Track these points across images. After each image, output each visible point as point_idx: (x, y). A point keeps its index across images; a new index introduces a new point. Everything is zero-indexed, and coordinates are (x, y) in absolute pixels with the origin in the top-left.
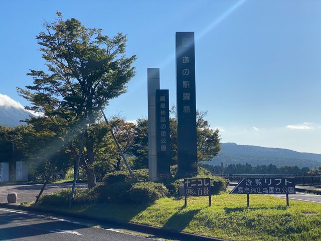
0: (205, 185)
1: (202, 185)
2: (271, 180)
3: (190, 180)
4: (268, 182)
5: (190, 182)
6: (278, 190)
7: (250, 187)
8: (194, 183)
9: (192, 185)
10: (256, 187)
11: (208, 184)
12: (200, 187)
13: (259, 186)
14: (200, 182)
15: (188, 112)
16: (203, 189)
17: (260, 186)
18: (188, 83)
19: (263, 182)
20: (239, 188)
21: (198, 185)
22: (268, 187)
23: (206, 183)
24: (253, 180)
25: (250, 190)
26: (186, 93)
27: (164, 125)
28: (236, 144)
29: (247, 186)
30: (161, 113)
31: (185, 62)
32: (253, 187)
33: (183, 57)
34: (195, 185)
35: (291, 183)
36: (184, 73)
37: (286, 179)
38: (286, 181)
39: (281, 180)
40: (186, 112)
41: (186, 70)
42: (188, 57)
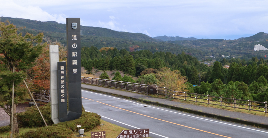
0: (103, 135)
1: (101, 135)
2: (137, 131)
3: (94, 133)
5: (94, 134)
6: (141, 135)
7: (126, 135)
8: (97, 134)
10: (129, 135)
11: (104, 134)
12: (100, 136)
13: (131, 134)
14: (100, 133)
15: (76, 73)
18: (76, 53)
19: (133, 132)
20: (121, 136)
21: (99, 135)
23: (103, 134)
24: (128, 131)
25: (126, 136)
26: (74, 60)
28: (57, 23)
29: (125, 135)
30: (61, 77)
31: (74, 39)
32: (128, 135)
33: (73, 36)
34: (97, 135)
35: (147, 131)
36: (73, 46)
37: (145, 130)
38: (145, 131)
39: (142, 130)
40: (74, 73)
41: (75, 44)
42: (76, 36)
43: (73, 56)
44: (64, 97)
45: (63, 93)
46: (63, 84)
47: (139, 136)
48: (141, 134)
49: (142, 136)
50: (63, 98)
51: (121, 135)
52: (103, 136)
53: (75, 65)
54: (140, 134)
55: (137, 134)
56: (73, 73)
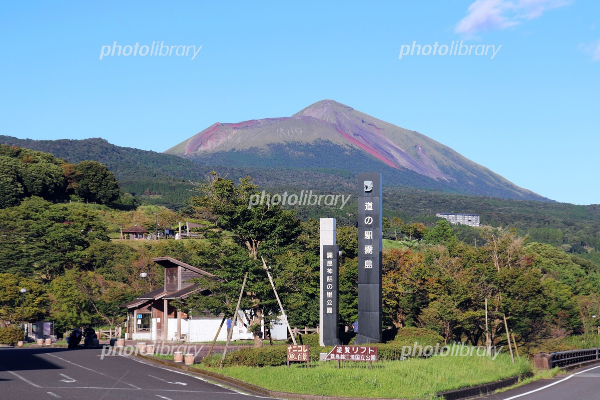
0: (304, 351)
1: (301, 351)
2: (357, 348)
4: (355, 350)
5: (292, 348)
6: (363, 357)
7: (340, 354)
8: (295, 349)
9: (294, 351)
10: (344, 355)
11: (307, 350)
12: (300, 352)
13: (347, 353)
14: (300, 348)
15: (370, 267)
16: (302, 355)
17: (349, 354)
18: (371, 234)
19: (350, 351)
20: (331, 355)
21: (299, 351)
22: (355, 354)
24: (343, 348)
25: (340, 356)
26: (368, 245)
27: (330, 285)
29: (338, 353)
30: (328, 271)
31: (368, 209)
32: (342, 354)
33: (366, 203)
34: (296, 351)
35: (373, 351)
36: (366, 222)
37: (369, 348)
38: (370, 350)
39: (365, 348)
40: (368, 267)
41: (369, 217)
42: (371, 203)
43: (365, 238)
44: (331, 304)
45: (330, 298)
46: (330, 283)
47: (361, 358)
48: (364, 354)
49: (365, 358)
50: (330, 306)
51: (332, 353)
52: (305, 353)
53: (368, 255)
54: (362, 354)
55: (357, 353)
56: (365, 267)
